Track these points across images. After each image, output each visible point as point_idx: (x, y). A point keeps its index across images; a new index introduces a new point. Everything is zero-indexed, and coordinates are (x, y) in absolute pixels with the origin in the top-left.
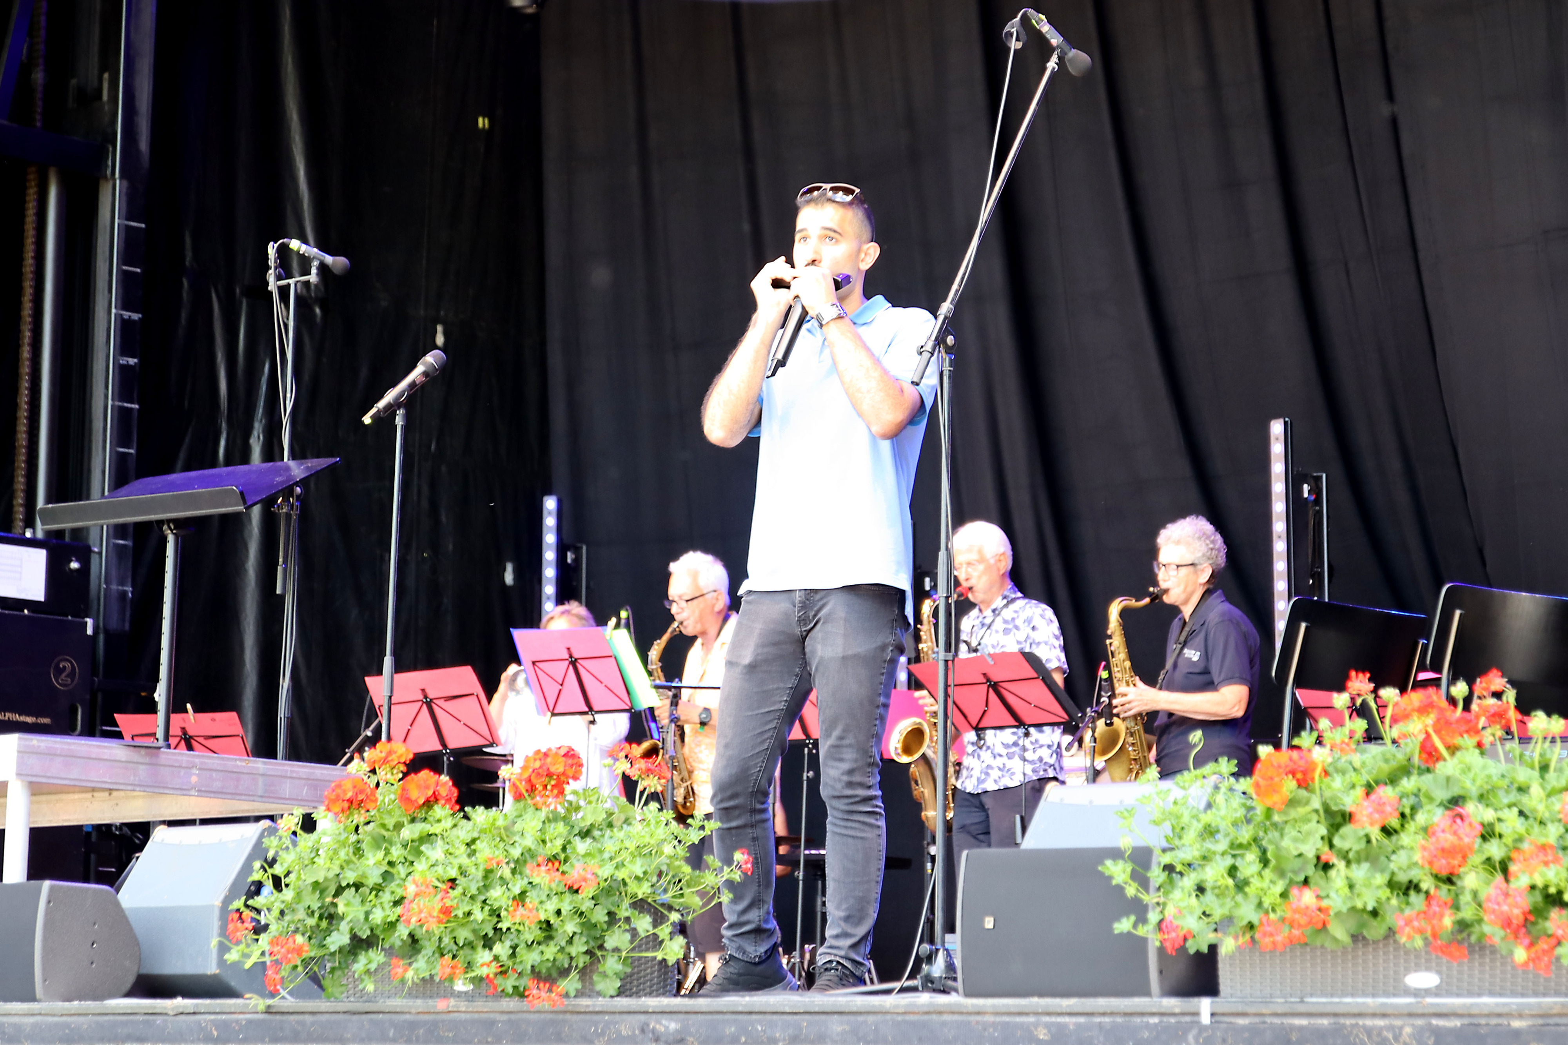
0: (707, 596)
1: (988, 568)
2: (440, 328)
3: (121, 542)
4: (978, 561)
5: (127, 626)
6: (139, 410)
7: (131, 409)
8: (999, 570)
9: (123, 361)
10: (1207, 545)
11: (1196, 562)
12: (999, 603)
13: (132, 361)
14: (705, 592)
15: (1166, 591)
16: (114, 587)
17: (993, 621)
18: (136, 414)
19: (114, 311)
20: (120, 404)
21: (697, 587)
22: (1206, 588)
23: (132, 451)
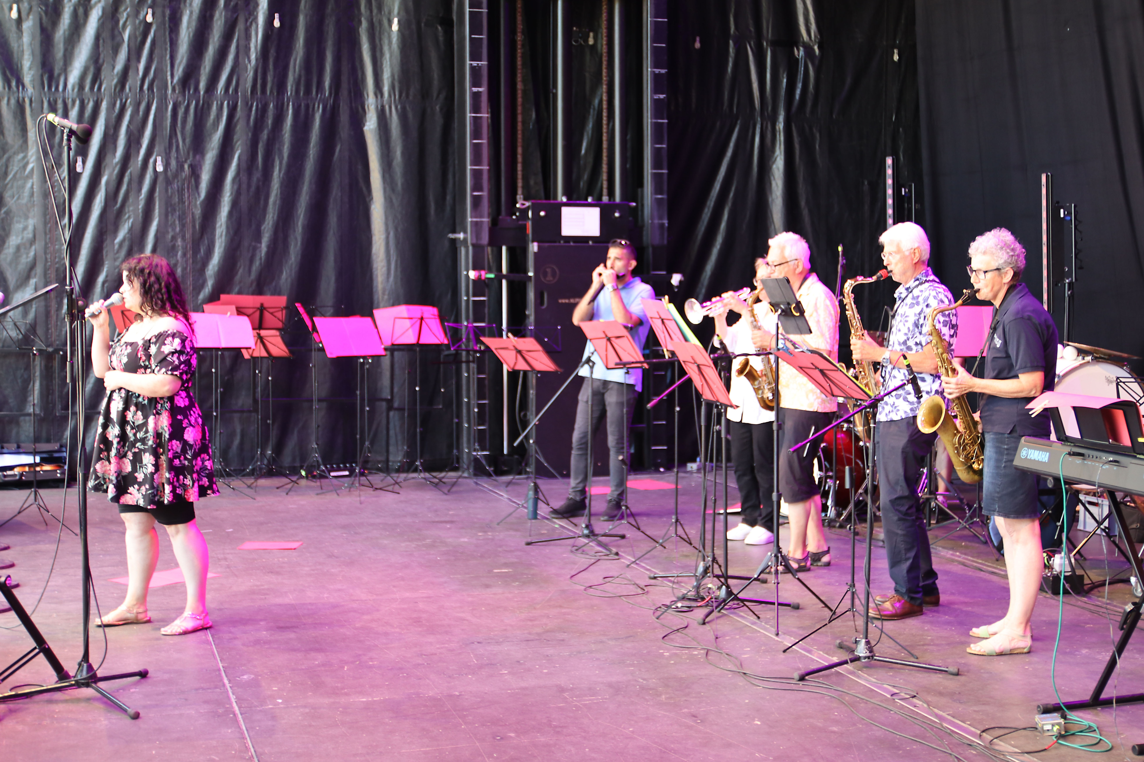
0: (790, 263)
1: (904, 258)
2: (896, 51)
3: (659, 196)
4: (895, 253)
5: (665, 242)
6: (668, 123)
7: (663, 123)
8: (912, 260)
9: (656, 97)
10: (1008, 253)
11: (1000, 267)
12: (912, 284)
13: (662, 96)
14: (789, 260)
15: (978, 291)
16: (656, 221)
17: (907, 296)
18: (665, 126)
19: (649, 69)
20: (655, 121)
21: (784, 257)
22: (1009, 285)
23: (664, 146)
